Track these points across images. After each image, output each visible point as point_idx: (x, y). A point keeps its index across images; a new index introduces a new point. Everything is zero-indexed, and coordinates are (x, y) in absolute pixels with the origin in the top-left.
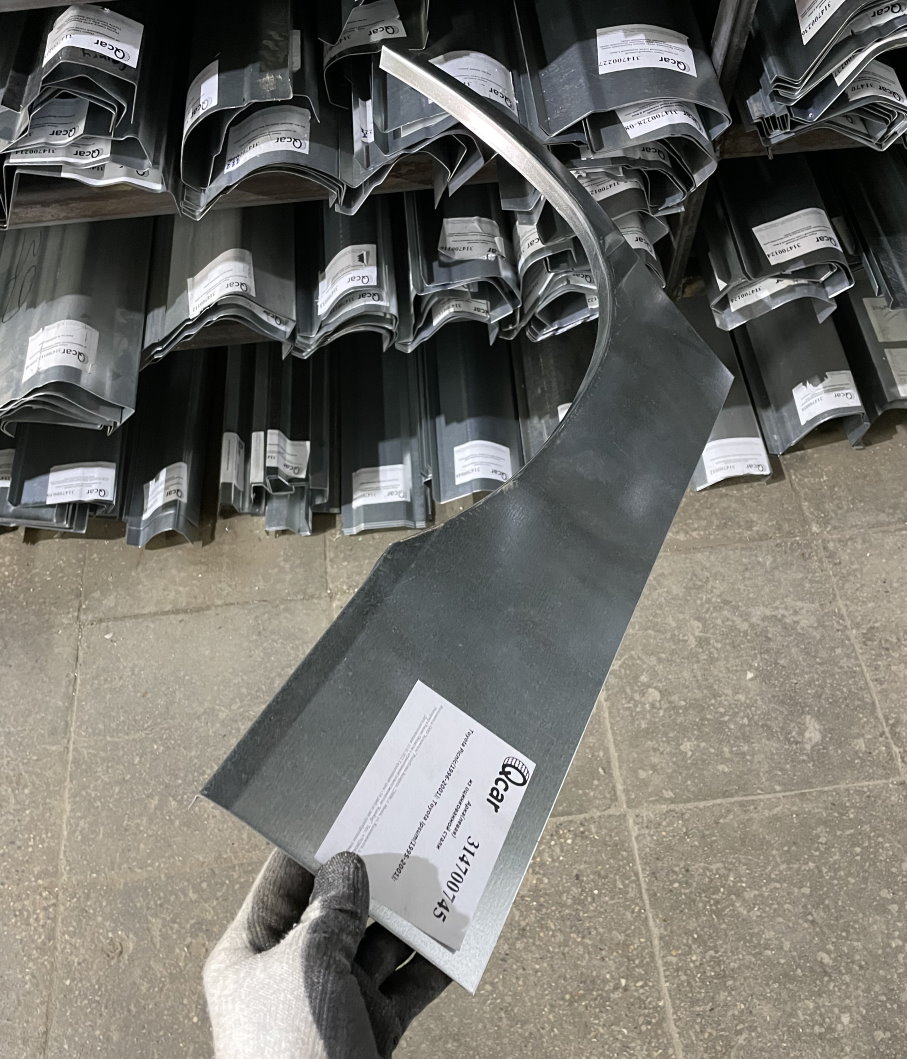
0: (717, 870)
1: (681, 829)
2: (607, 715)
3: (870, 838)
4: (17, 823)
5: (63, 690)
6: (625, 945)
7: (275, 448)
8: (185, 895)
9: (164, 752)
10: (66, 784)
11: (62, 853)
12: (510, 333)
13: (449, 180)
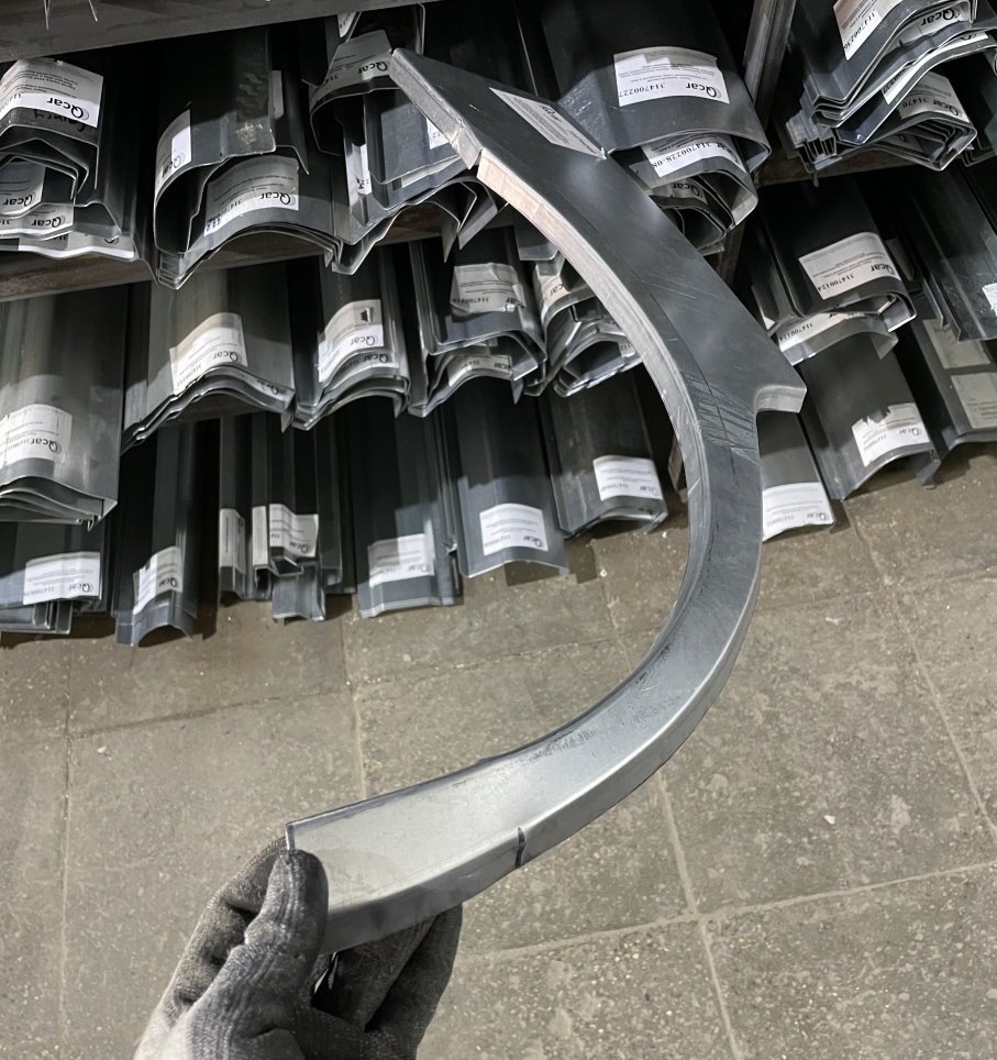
0: (806, 978)
1: (761, 935)
2: (669, 807)
3: (972, 931)
4: (8, 972)
5: (53, 815)
7: (279, 525)
9: (171, 881)
10: (62, 924)
11: (61, 1005)
12: (536, 389)
13: (458, 230)
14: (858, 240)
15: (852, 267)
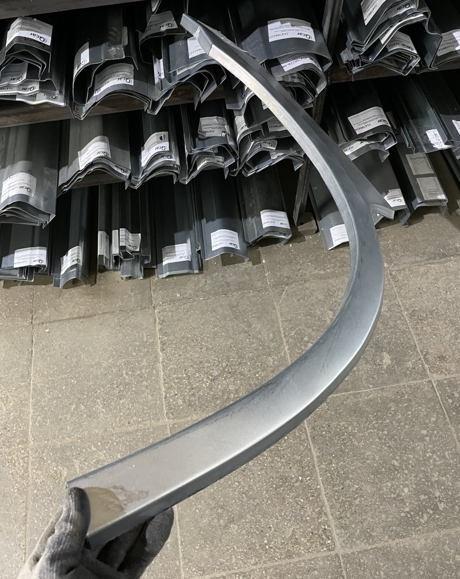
0: (343, 425)
1: (325, 407)
3: (415, 407)
4: (7, 419)
5: (26, 357)
6: (301, 461)
7: (124, 237)
8: (90, 449)
9: (77, 383)
10: (30, 400)
11: (30, 432)
12: (234, 173)
13: (201, 95)
14: (374, 109)
15: (370, 121)
